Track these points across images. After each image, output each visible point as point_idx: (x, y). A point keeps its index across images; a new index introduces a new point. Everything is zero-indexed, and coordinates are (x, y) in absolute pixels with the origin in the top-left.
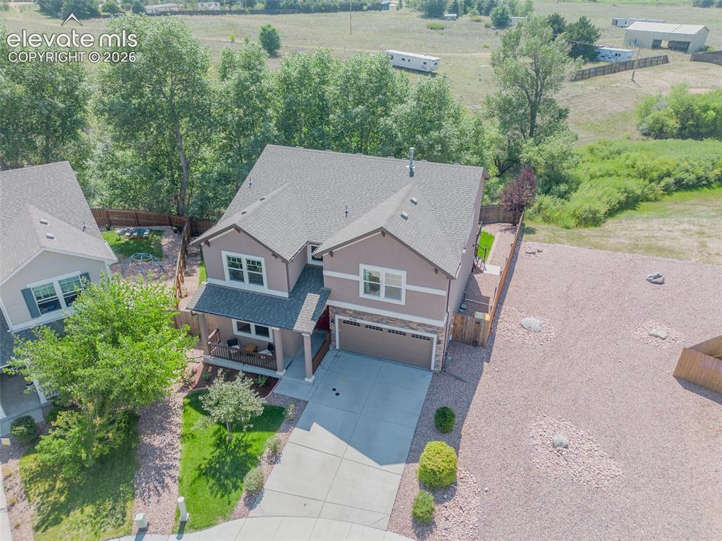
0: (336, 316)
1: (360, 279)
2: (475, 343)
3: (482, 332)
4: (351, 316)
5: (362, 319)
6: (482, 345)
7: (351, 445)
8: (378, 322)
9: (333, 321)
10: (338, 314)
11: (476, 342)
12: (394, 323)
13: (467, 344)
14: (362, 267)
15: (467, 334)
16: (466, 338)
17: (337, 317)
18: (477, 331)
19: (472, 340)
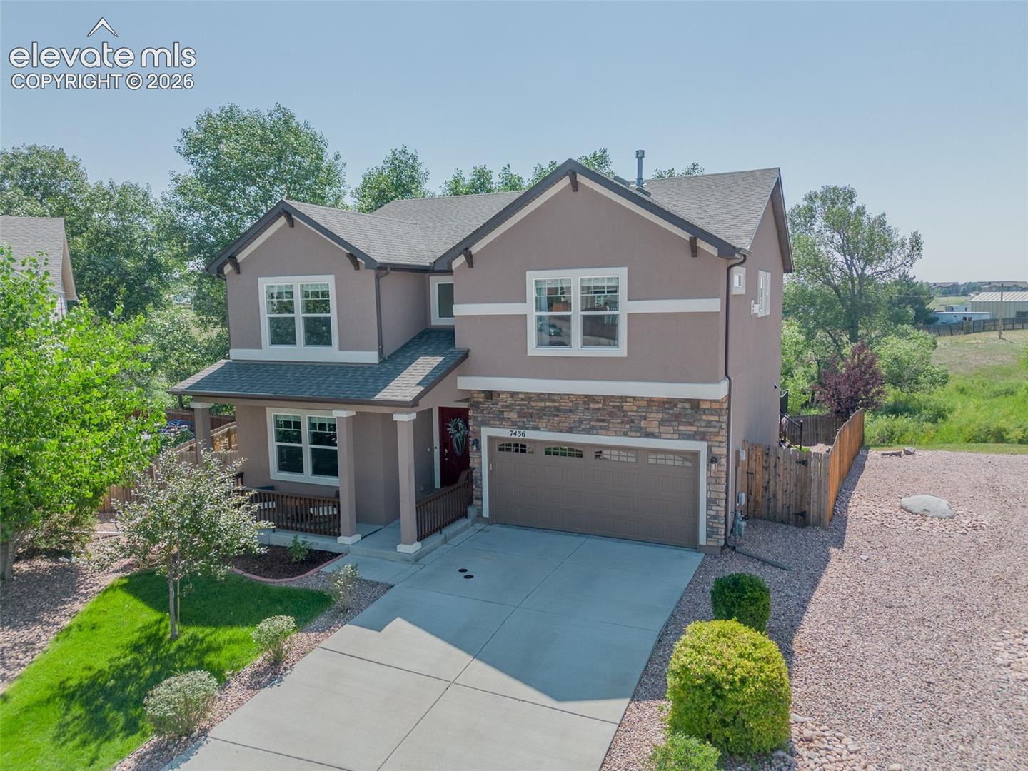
0: (483, 429)
1: (529, 309)
2: (801, 519)
3: (814, 485)
4: (514, 424)
5: (536, 428)
6: (819, 522)
7: (481, 660)
8: (570, 430)
9: (477, 442)
10: (486, 424)
11: (803, 514)
12: (607, 429)
13: (782, 522)
14: (532, 277)
15: (779, 496)
16: (780, 505)
17: (486, 432)
18: (802, 484)
19: (793, 510)
